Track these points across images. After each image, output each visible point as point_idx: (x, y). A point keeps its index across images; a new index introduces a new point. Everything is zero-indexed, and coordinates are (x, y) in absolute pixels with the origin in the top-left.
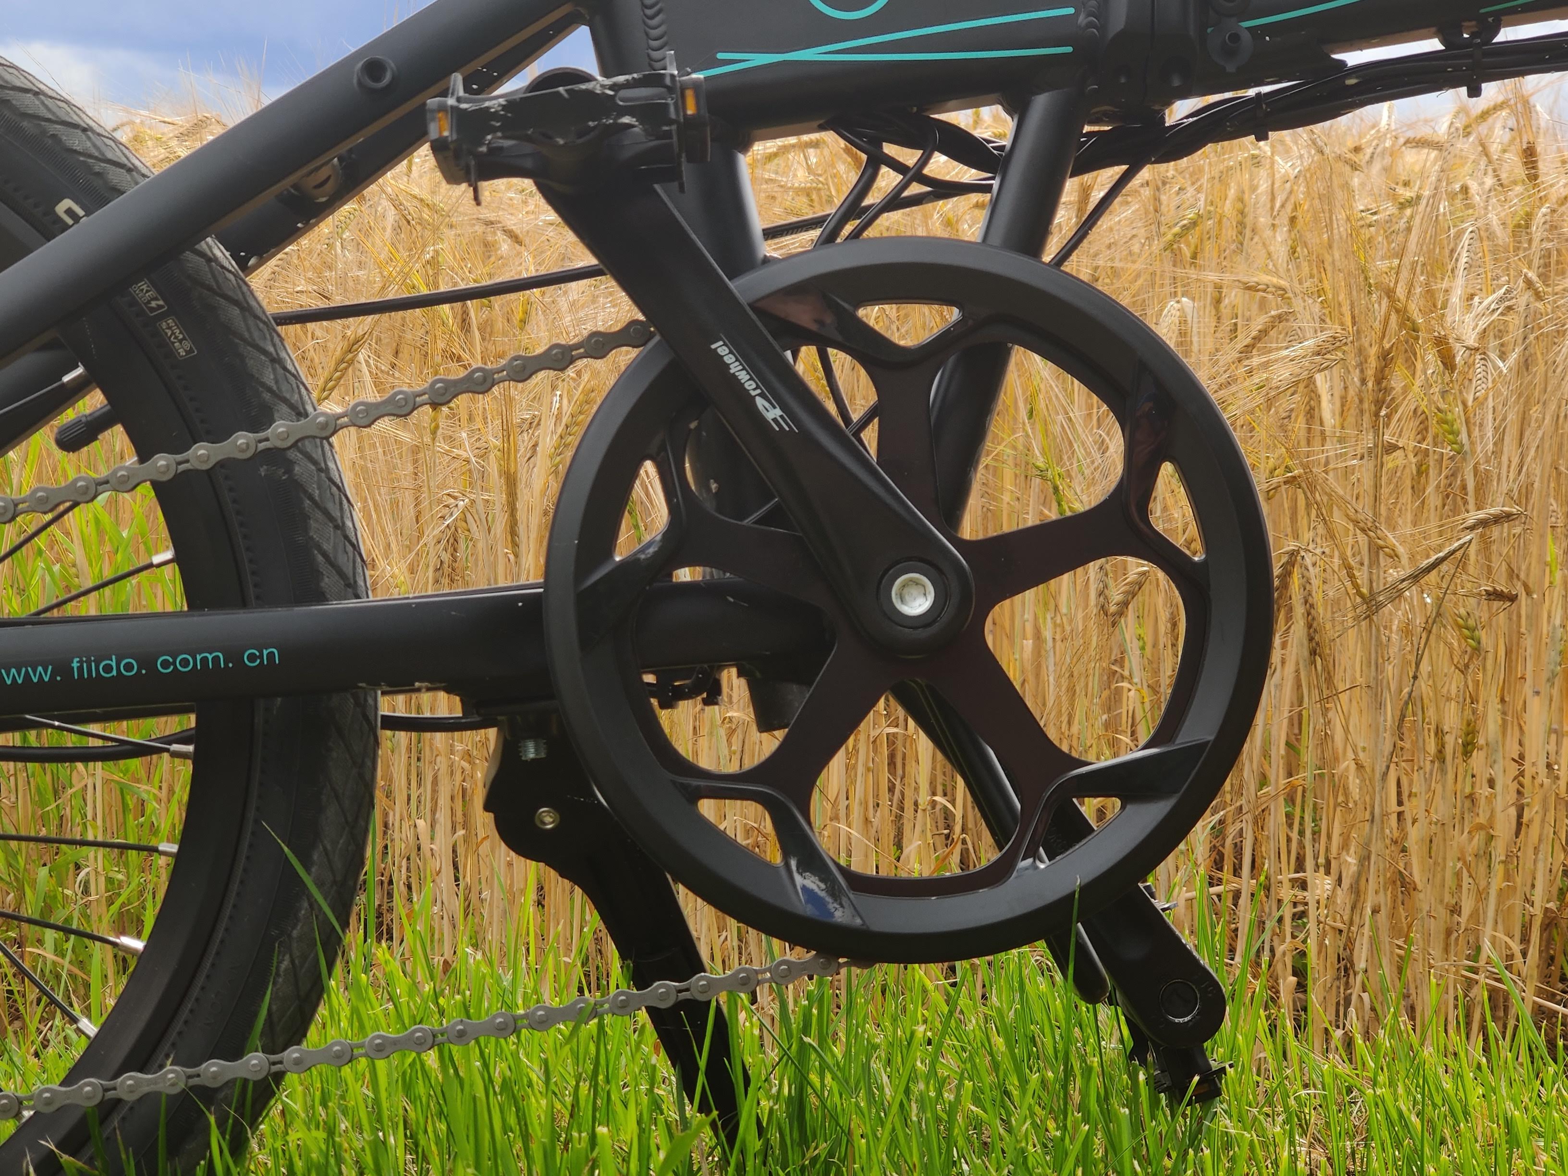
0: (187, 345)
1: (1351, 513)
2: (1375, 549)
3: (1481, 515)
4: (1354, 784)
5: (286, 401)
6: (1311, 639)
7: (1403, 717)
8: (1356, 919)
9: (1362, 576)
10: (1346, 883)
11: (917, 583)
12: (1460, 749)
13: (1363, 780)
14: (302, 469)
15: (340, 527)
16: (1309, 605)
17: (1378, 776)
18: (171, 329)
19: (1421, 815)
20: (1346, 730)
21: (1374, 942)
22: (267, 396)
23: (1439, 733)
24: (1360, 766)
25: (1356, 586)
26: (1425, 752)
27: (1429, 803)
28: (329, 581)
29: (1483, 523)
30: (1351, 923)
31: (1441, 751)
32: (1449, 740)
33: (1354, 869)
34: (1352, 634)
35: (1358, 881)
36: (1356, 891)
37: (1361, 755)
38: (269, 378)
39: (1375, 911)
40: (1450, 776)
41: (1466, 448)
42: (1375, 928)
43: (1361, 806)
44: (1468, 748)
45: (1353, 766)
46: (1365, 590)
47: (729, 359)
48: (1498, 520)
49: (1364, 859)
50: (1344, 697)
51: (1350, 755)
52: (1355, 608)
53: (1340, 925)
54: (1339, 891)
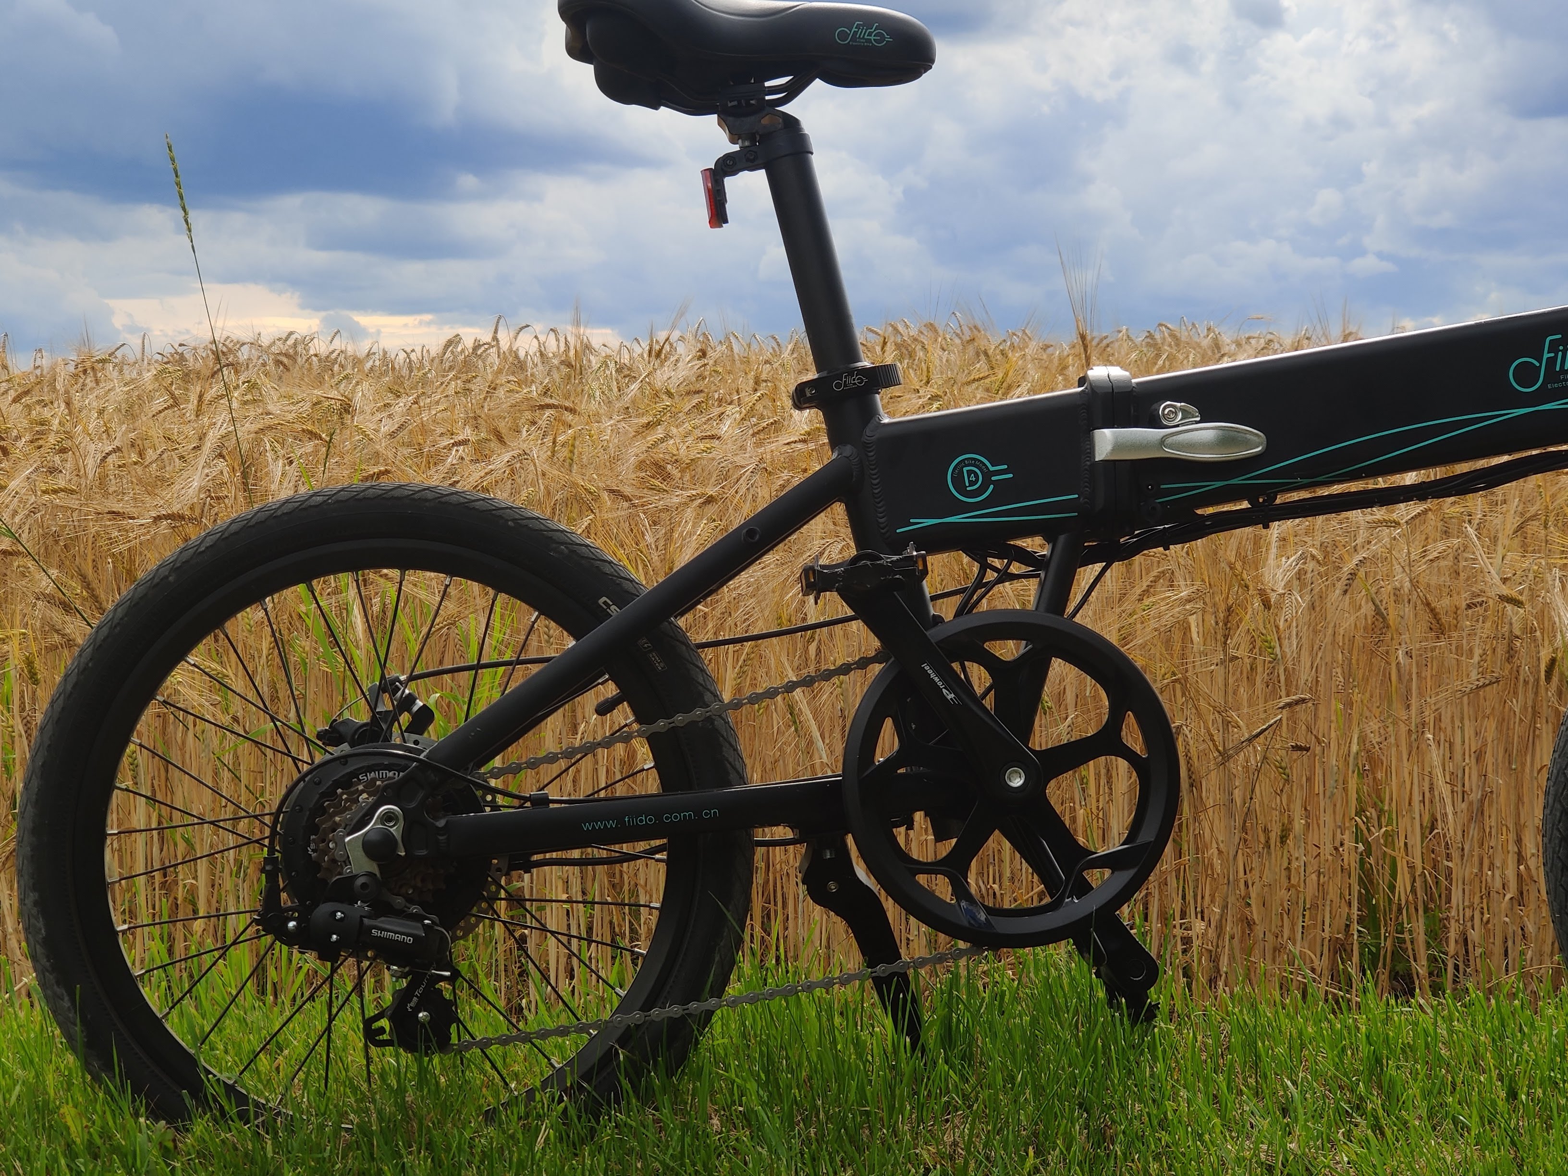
0: (662, 665)
1: (1212, 703)
2: (1226, 724)
3: (1288, 700)
4: (1217, 862)
5: (708, 690)
6: (1190, 778)
7: (1245, 822)
8: (1220, 944)
9: (1218, 738)
10: (1213, 924)
11: (1016, 772)
12: (1279, 839)
13: (1222, 860)
14: (718, 723)
15: (735, 750)
16: (1189, 759)
17: (1231, 857)
18: (654, 657)
19: (1257, 880)
20: (1212, 830)
21: (1232, 958)
22: (701, 688)
23: (1266, 830)
24: (1220, 852)
25: (1215, 745)
26: (1259, 842)
27: (1262, 872)
28: (733, 776)
29: (1289, 705)
30: (1218, 946)
31: (1267, 841)
32: (1273, 836)
33: (1217, 917)
34: (1213, 774)
35: (1221, 920)
36: (1220, 928)
37: (1221, 845)
38: (701, 680)
39: (1232, 937)
40: (1273, 855)
41: (1279, 656)
42: (1231, 949)
43: (1221, 876)
44: (1283, 839)
45: (1216, 852)
46: (1221, 748)
47: (930, 672)
48: (1297, 702)
49: (1225, 907)
50: (1210, 811)
51: (1215, 845)
52: (1215, 758)
53: (1210, 947)
54: (1210, 931)
